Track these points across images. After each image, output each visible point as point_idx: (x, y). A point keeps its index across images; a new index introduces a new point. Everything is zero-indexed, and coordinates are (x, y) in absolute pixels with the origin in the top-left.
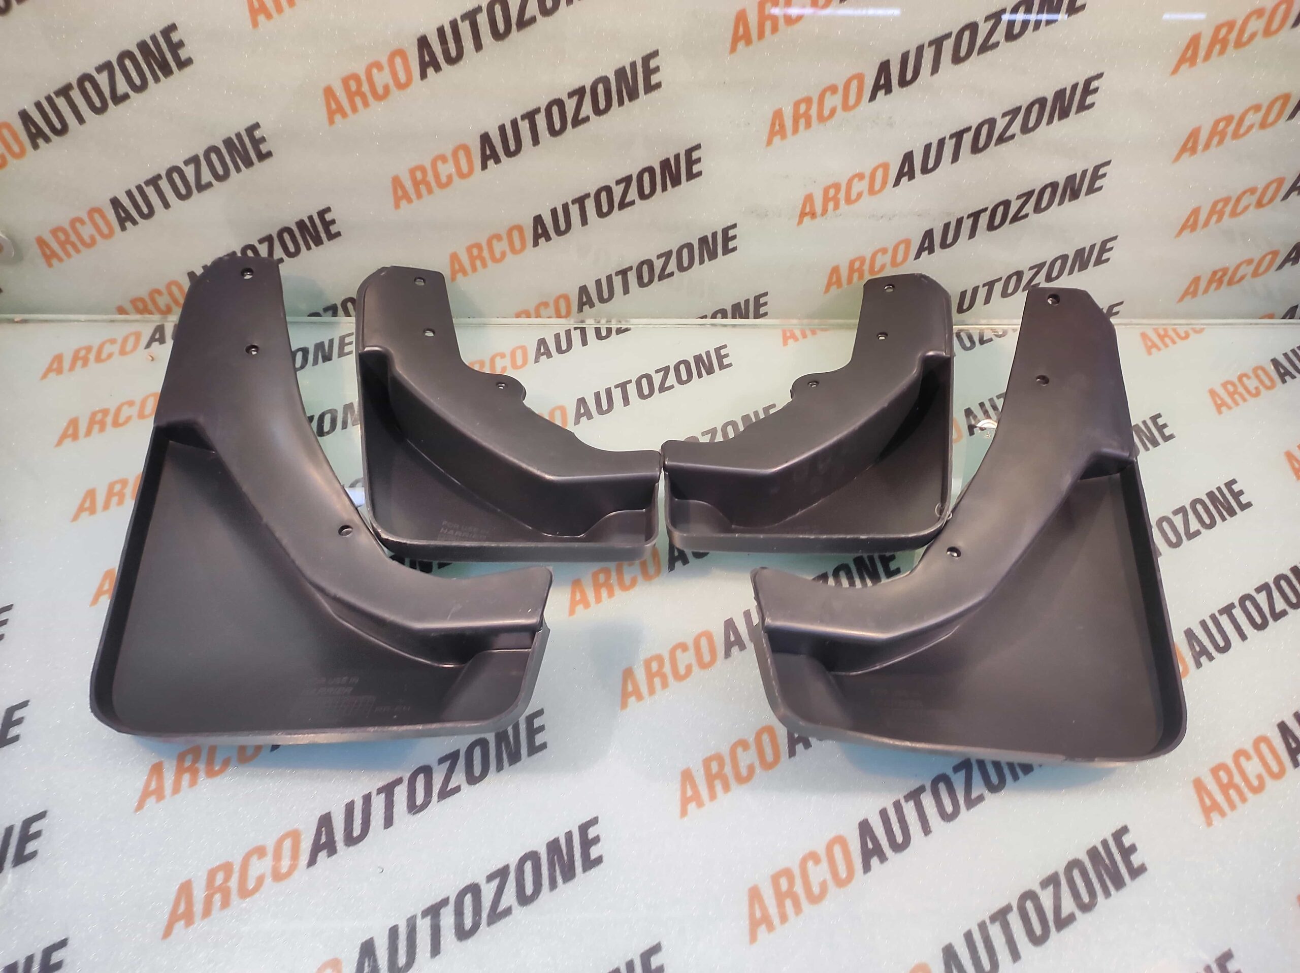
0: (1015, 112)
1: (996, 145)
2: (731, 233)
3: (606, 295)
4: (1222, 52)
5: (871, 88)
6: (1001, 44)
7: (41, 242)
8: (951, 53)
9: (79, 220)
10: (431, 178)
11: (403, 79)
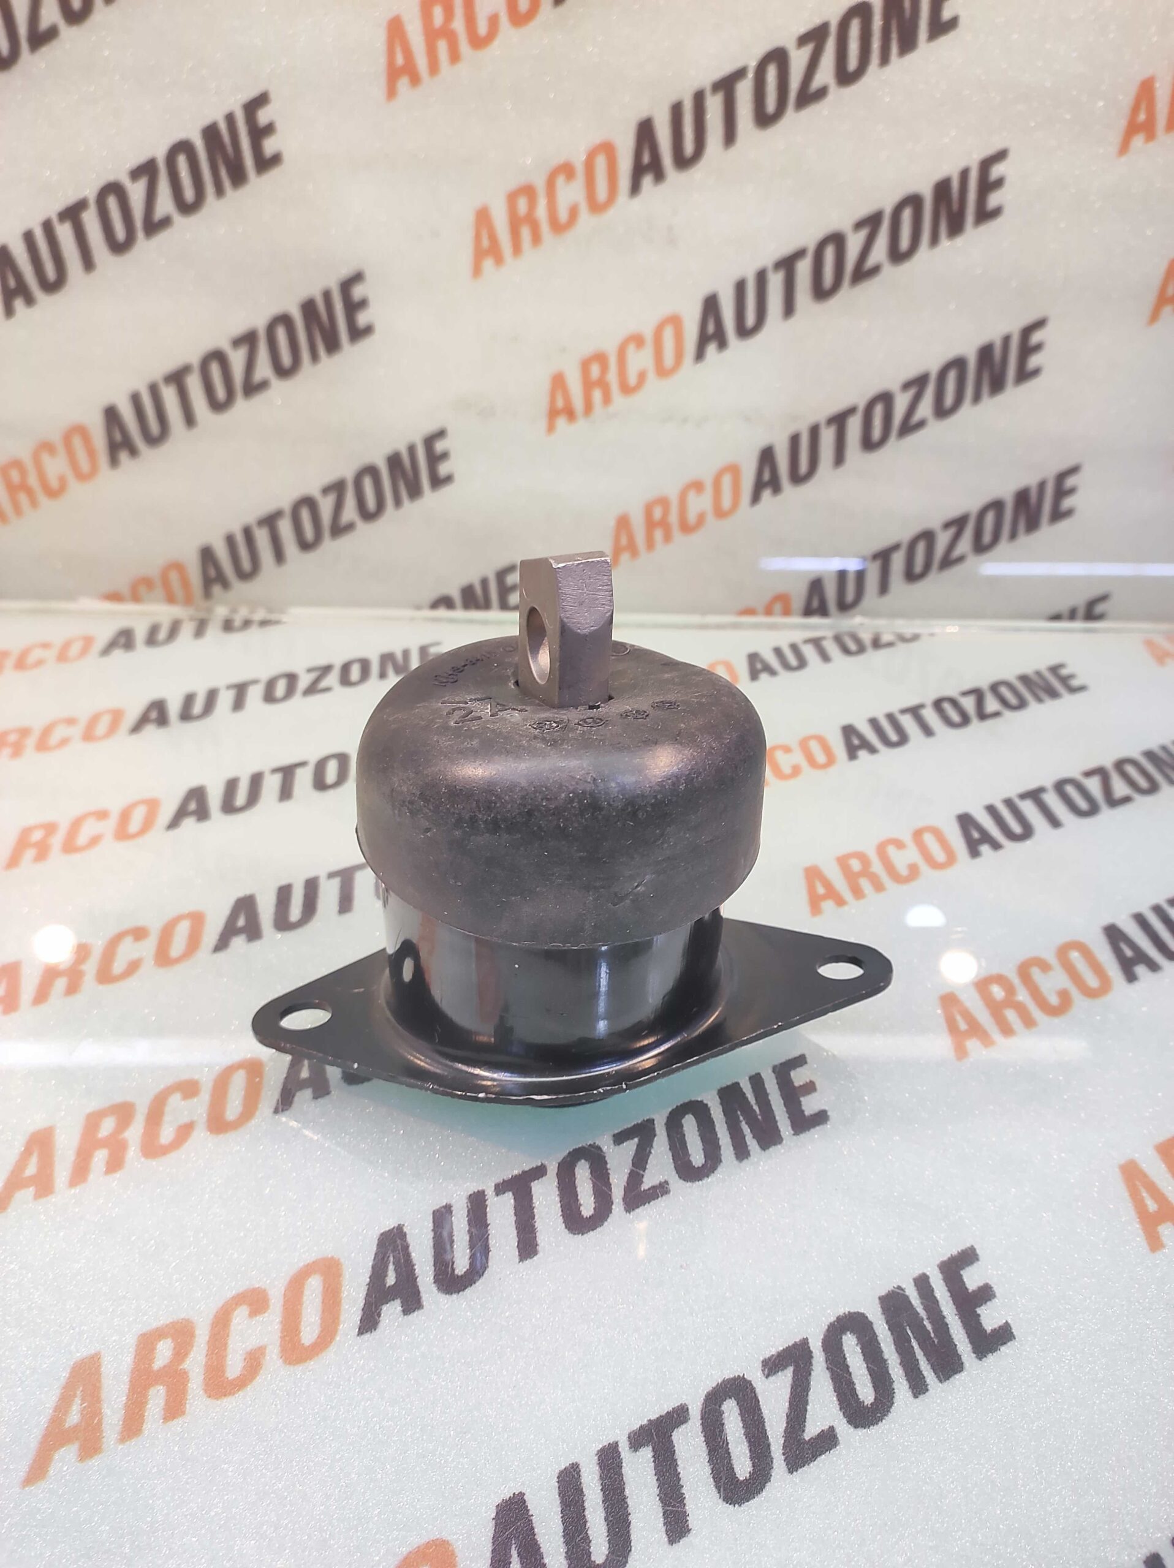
0: (872, 222)
1: (853, 283)
3: (246, 565)
5: (629, 171)
6: (832, 91)
8: (751, 107)
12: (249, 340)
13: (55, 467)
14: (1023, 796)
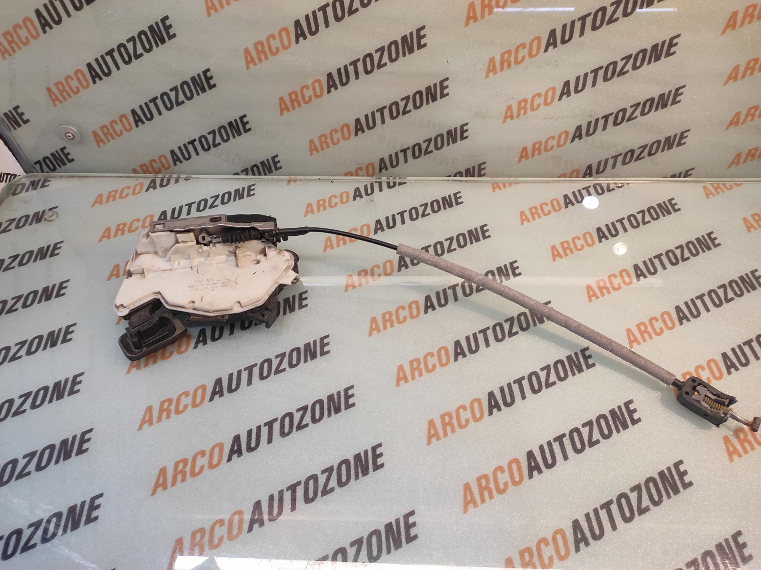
0: (628, 58)
1: (618, 77)
2: (465, 128)
3: (394, 164)
4: (750, 22)
5: (545, 45)
6: (620, 18)
7: (95, 134)
8: (591, 24)
9: (115, 121)
10: (300, 98)
11: (286, 43)
12: (407, 98)
13: (336, 136)
14: (655, 257)
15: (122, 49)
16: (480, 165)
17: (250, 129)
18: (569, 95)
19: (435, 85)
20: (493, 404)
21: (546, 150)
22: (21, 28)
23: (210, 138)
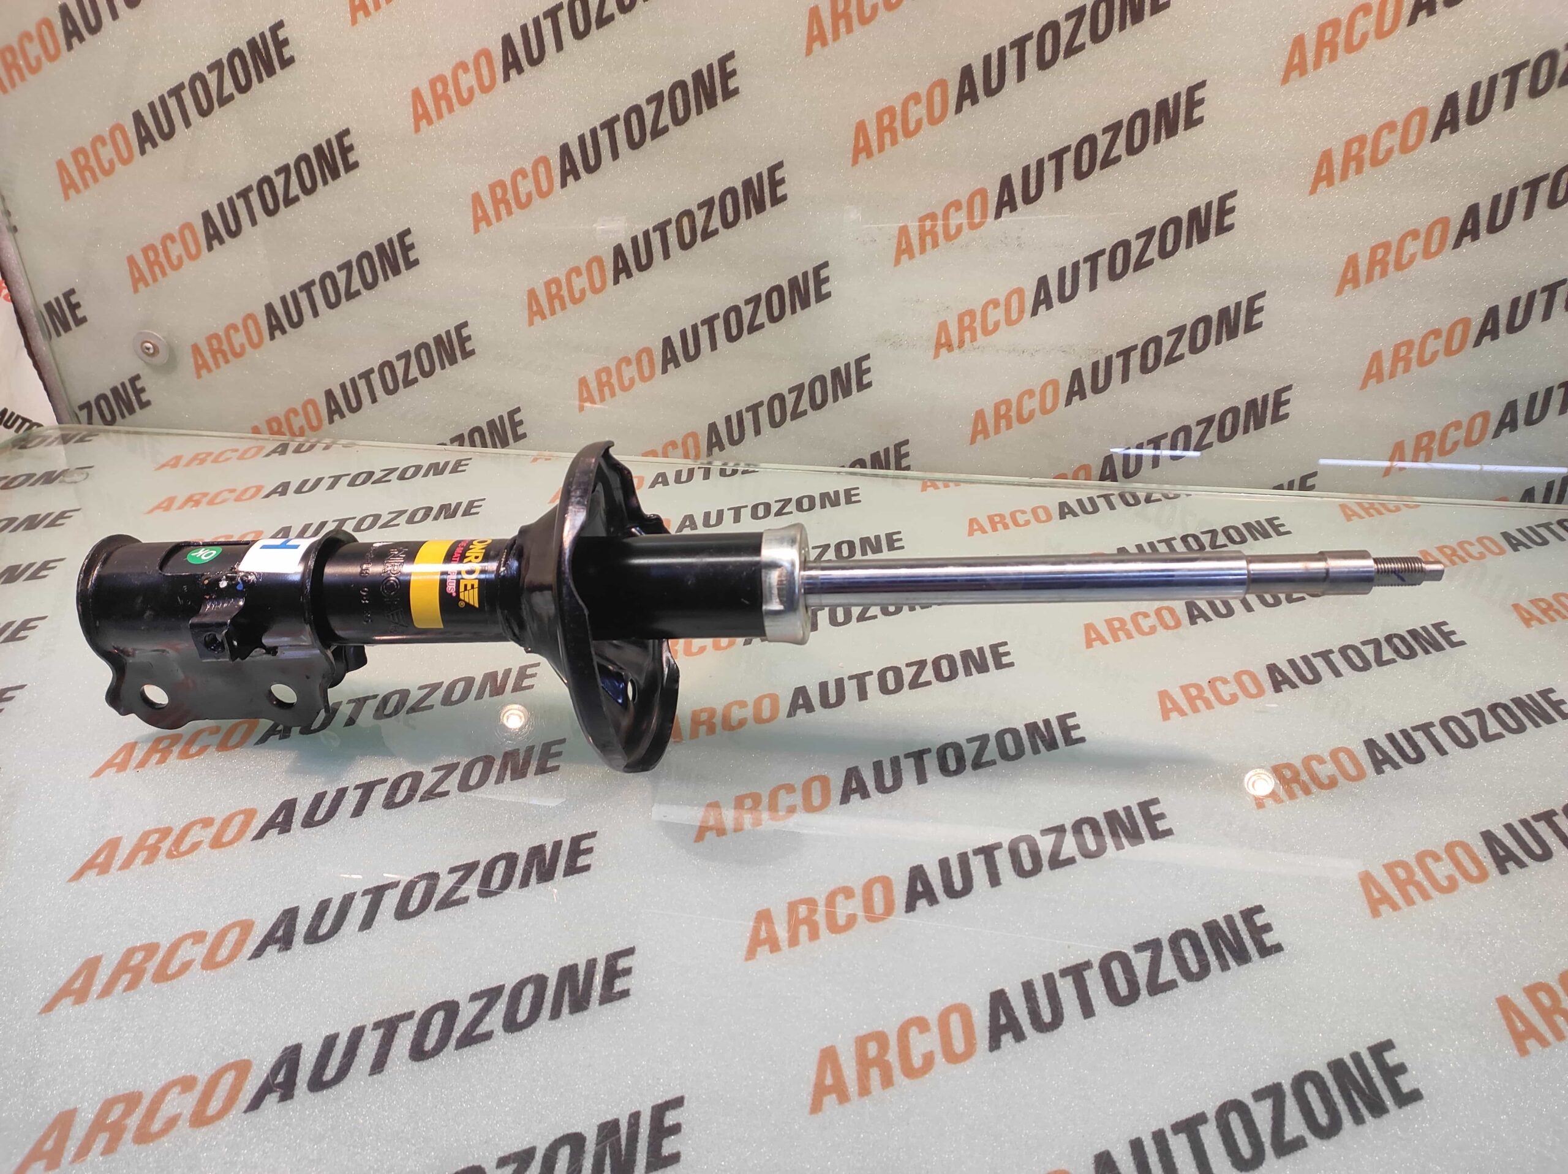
0: (1148, 234)
1: (1136, 269)
2: (865, 365)
3: (736, 436)
4: (1359, 170)
5: (995, 205)
6: (1123, 158)
7: (196, 349)
8: (1073, 167)
9: (234, 327)
10: (565, 292)
11: (545, 186)
12: (755, 300)
13: (629, 372)
15: (266, 187)
16: (898, 446)
17: (472, 352)
18: (1049, 306)
19: (805, 274)
20: (854, 786)
21: (1021, 420)
22: (104, 143)
23: (400, 367)
